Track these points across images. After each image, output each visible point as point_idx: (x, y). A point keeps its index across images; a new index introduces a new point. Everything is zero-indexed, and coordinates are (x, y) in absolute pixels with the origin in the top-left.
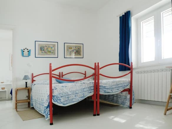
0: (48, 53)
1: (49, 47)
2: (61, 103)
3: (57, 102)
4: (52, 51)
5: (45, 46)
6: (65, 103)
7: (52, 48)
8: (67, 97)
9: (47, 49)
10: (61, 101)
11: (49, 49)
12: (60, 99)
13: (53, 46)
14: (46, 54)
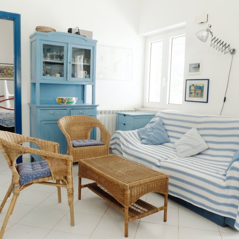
0: (8, 76)
1: (9, 69)
2: (6, 125)
3: (2, 124)
4: (12, 74)
5: (5, 68)
6: (9, 125)
7: (12, 70)
8: (10, 121)
9: (7, 71)
10: (6, 123)
11: (9, 72)
12: (4, 122)
13: (13, 69)
14: (6, 76)
